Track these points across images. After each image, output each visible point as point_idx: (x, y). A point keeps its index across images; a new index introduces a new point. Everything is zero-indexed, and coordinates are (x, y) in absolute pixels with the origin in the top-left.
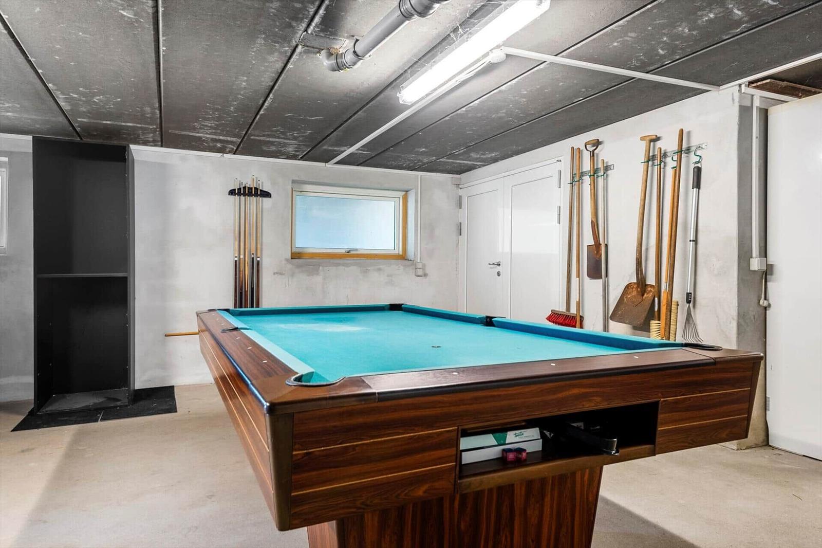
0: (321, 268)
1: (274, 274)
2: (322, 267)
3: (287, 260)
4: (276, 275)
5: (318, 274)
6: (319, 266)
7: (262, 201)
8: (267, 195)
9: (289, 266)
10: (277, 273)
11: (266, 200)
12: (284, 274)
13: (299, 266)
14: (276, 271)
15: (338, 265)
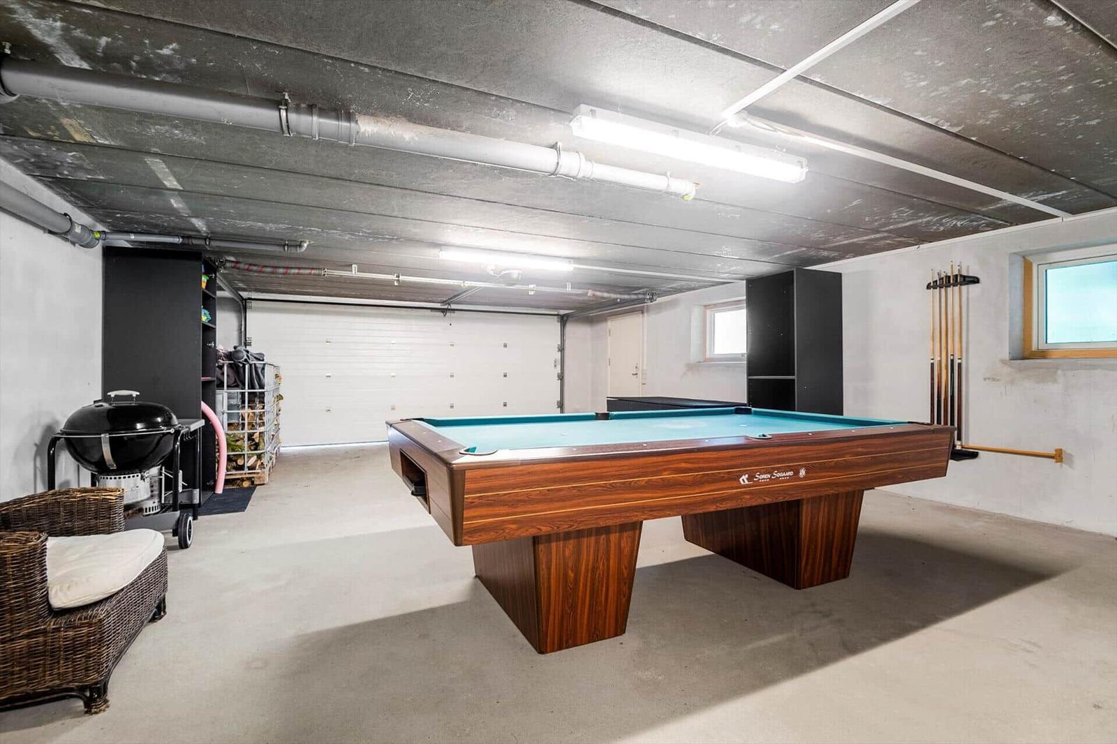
0: (1059, 372)
1: (985, 379)
2: (1063, 370)
3: (1003, 361)
4: (987, 381)
5: (1055, 381)
6: (1057, 369)
7: (968, 289)
8: (975, 280)
9: (1006, 370)
10: (989, 379)
11: (972, 287)
12: (998, 380)
13: (1020, 370)
14: (987, 376)
15: (1094, 367)
